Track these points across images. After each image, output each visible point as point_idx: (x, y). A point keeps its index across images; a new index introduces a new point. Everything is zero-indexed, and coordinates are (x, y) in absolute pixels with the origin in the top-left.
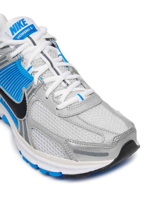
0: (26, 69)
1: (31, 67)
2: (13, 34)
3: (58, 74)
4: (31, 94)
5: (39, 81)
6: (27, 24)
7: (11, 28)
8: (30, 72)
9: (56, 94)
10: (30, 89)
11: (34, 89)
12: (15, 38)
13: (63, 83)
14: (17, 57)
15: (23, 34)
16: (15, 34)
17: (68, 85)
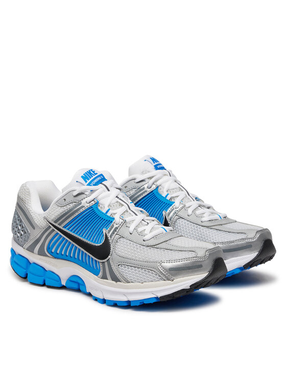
0: (104, 211)
1: (109, 209)
2: (86, 182)
3: (136, 215)
4: (113, 233)
5: (121, 220)
6: (97, 174)
7: (82, 177)
8: (109, 214)
9: (140, 229)
10: (111, 229)
11: (117, 228)
12: (89, 185)
13: (143, 221)
14: (93, 202)
15: (96, 181)
16: (88, 182)
17: (148, 223)
